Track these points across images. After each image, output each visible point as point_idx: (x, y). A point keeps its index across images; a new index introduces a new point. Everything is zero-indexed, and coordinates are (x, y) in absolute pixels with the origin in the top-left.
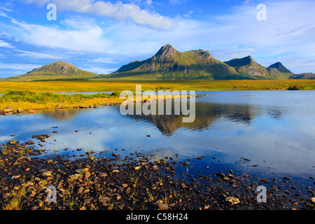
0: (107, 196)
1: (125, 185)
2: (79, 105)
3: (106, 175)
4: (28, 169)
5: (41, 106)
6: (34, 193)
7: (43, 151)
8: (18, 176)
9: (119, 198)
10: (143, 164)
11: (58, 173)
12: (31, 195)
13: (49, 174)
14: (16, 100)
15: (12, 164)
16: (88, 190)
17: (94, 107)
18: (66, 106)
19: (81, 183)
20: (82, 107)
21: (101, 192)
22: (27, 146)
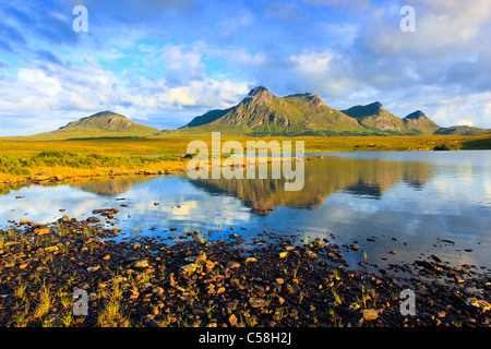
0: (259, 297)
1: (280, 281)
2: (142, 170)
3: (238, 265)
4: (108, 257)
5: (88, 172)
6: (136, 293)
7: (119, 231)
8: (96, 268)
9: (282, 300)
10: (288, 248)
11: (159, 263)
12: (132, 297)
13: (144, 264)
14: (50, 164)
15: (80, 249)
16: (224, 289)
17: (166, 173)
18: (125, 171)
19: (204, 277)
20: (149, 174)
21: (246, 291)
22: (90, 224)
